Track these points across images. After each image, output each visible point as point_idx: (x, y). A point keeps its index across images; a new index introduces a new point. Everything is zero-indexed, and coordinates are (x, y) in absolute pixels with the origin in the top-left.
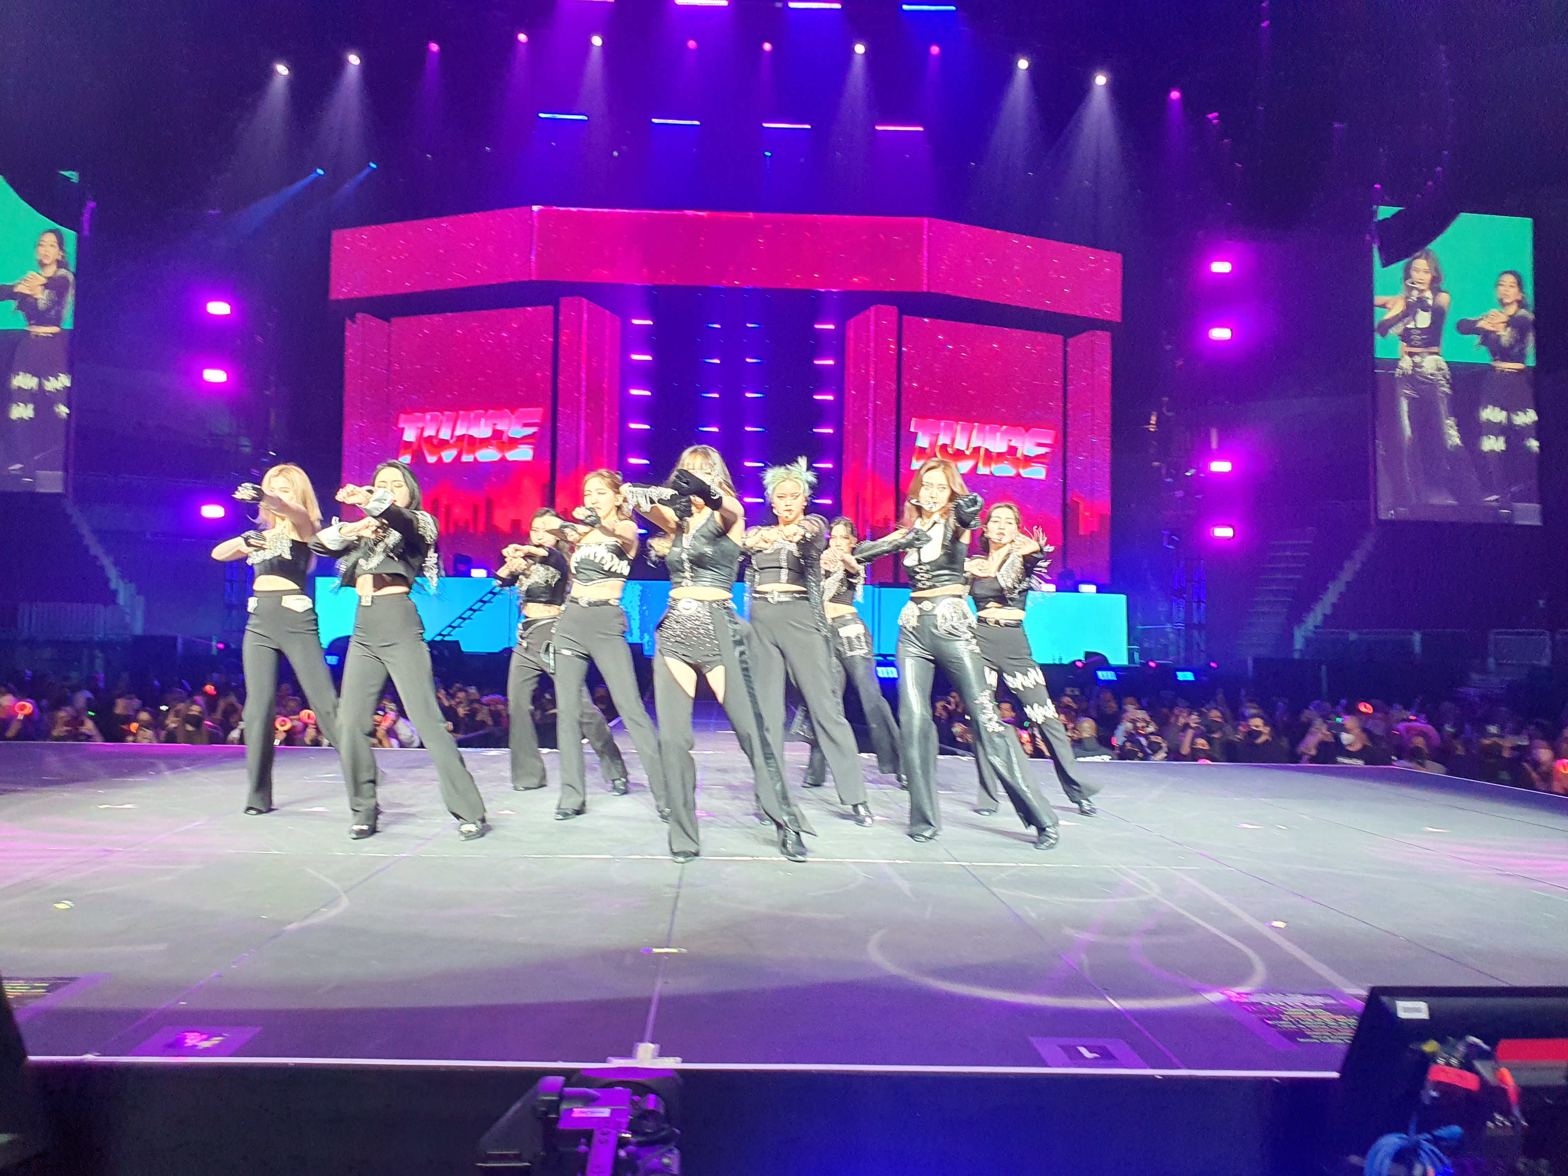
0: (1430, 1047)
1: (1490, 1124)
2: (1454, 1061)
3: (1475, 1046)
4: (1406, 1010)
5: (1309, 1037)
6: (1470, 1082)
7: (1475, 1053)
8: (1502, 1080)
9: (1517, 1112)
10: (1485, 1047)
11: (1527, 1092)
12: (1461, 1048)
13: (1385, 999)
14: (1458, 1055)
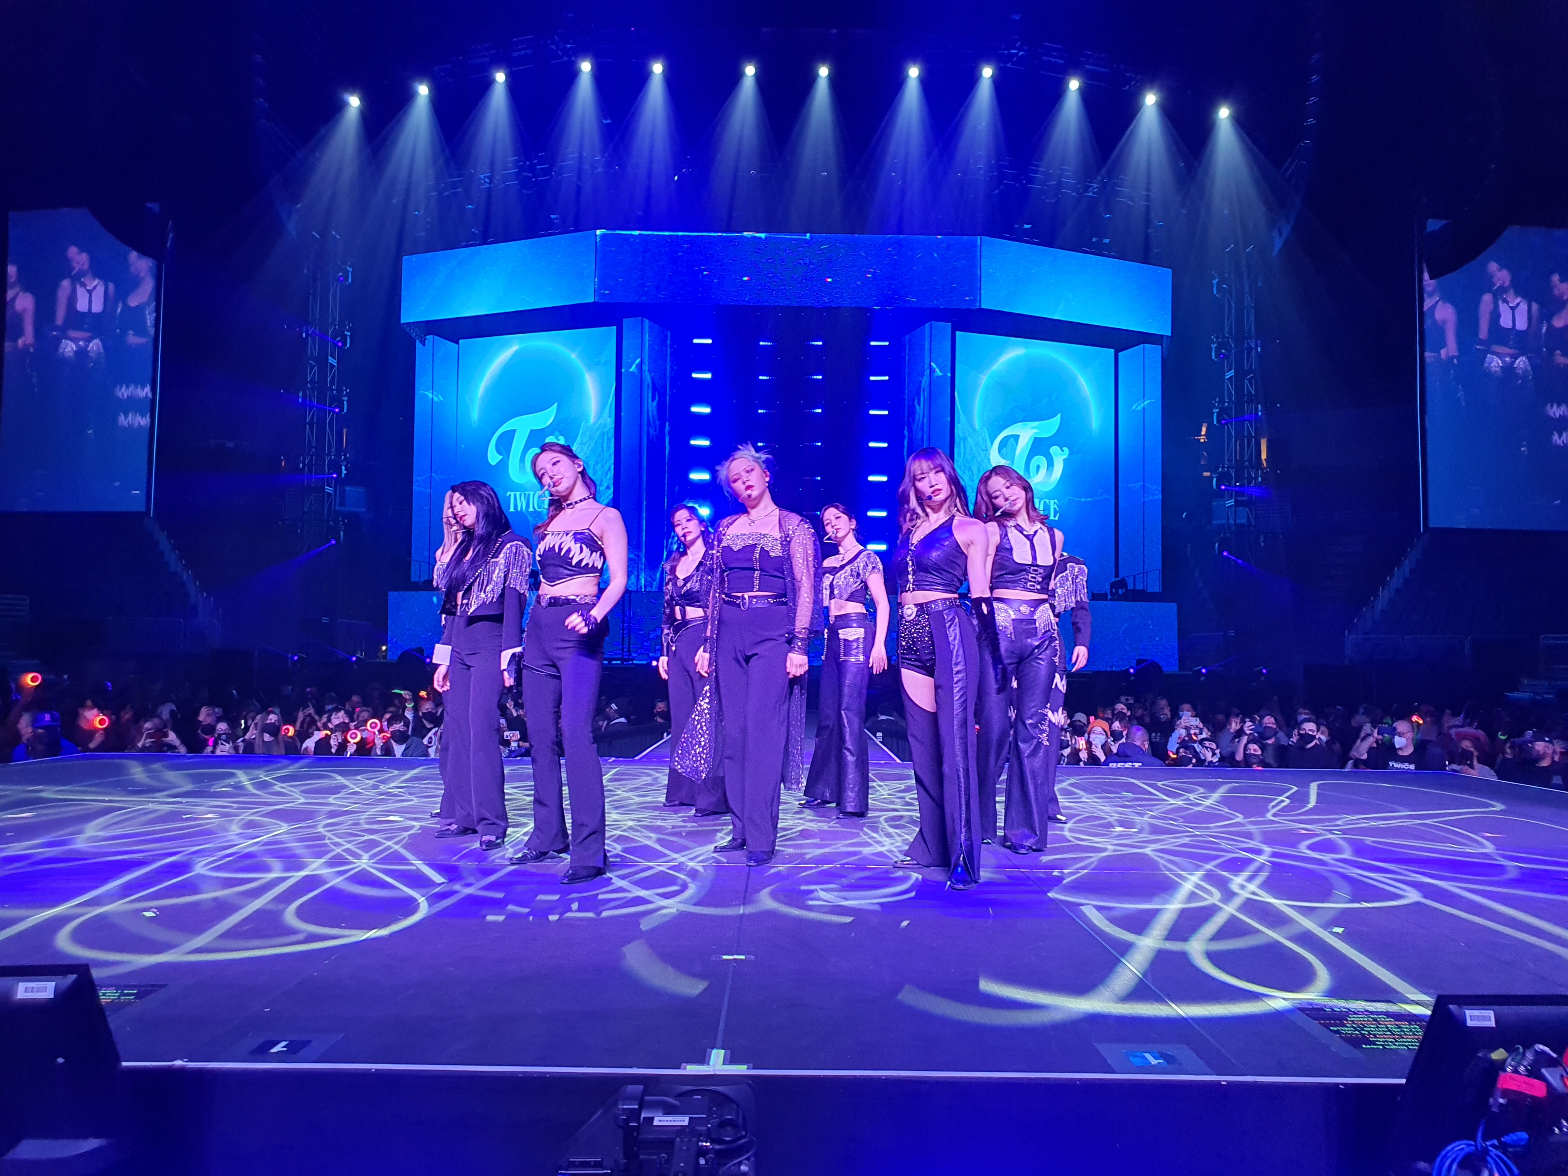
0: (1498, 1055)
1: (1556, 1130)
2: (1522, 1069)
3: (1543, 1052)
4: (1475, 1018)
5: (1374, 1043)
6: (1538, 1090)
7: (1542, 1060)
10: (1554, 1055)
12: (1530, 1056)
13: (1451, 1006)
14: (1525, 1063)
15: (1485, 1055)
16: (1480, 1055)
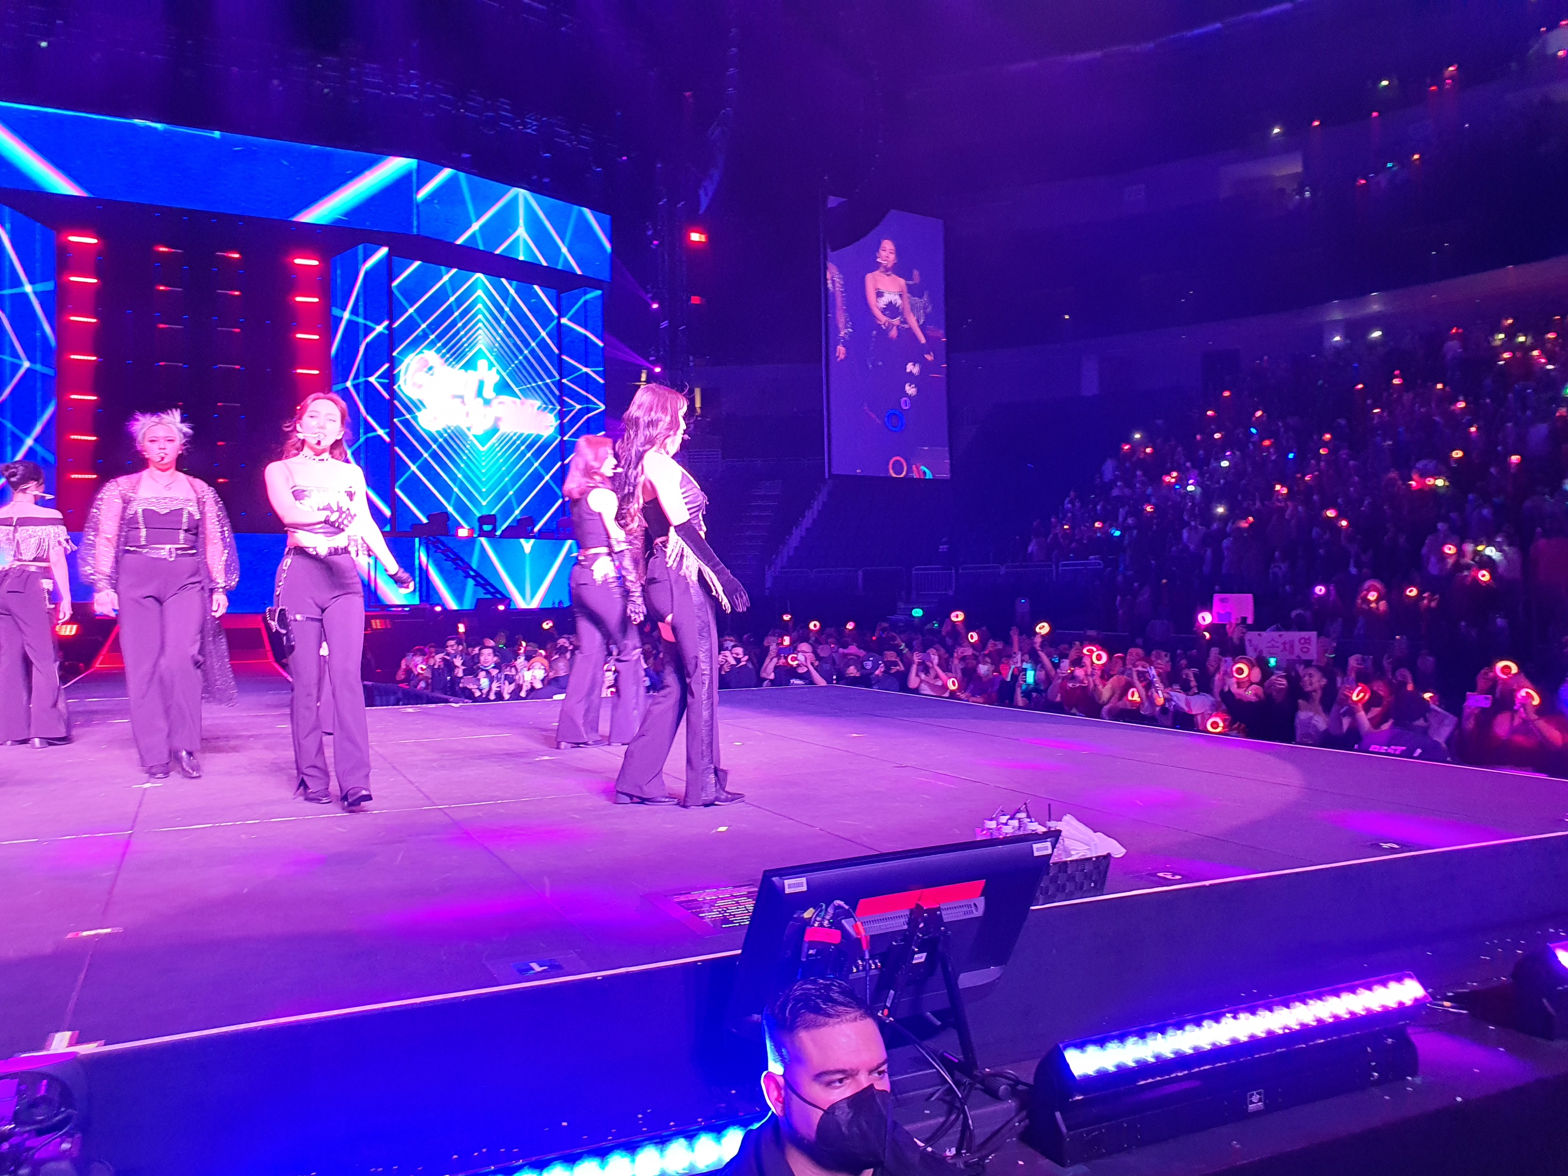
0: (808, 914)
1: (855, 970)
2: (826, 923)
3: (840, 907)
4: (790, 886)
5: (732, 922)
6: (835, 937)
7: (840, 914)
8: (858, 933)
9: (867, 957)
10: (847, 907)
11: (875, 939)
12: (831, 910)
13: (774, 879)
14: (828, 917)
15: (799, 915)
16: (795, 916)
